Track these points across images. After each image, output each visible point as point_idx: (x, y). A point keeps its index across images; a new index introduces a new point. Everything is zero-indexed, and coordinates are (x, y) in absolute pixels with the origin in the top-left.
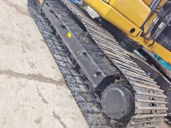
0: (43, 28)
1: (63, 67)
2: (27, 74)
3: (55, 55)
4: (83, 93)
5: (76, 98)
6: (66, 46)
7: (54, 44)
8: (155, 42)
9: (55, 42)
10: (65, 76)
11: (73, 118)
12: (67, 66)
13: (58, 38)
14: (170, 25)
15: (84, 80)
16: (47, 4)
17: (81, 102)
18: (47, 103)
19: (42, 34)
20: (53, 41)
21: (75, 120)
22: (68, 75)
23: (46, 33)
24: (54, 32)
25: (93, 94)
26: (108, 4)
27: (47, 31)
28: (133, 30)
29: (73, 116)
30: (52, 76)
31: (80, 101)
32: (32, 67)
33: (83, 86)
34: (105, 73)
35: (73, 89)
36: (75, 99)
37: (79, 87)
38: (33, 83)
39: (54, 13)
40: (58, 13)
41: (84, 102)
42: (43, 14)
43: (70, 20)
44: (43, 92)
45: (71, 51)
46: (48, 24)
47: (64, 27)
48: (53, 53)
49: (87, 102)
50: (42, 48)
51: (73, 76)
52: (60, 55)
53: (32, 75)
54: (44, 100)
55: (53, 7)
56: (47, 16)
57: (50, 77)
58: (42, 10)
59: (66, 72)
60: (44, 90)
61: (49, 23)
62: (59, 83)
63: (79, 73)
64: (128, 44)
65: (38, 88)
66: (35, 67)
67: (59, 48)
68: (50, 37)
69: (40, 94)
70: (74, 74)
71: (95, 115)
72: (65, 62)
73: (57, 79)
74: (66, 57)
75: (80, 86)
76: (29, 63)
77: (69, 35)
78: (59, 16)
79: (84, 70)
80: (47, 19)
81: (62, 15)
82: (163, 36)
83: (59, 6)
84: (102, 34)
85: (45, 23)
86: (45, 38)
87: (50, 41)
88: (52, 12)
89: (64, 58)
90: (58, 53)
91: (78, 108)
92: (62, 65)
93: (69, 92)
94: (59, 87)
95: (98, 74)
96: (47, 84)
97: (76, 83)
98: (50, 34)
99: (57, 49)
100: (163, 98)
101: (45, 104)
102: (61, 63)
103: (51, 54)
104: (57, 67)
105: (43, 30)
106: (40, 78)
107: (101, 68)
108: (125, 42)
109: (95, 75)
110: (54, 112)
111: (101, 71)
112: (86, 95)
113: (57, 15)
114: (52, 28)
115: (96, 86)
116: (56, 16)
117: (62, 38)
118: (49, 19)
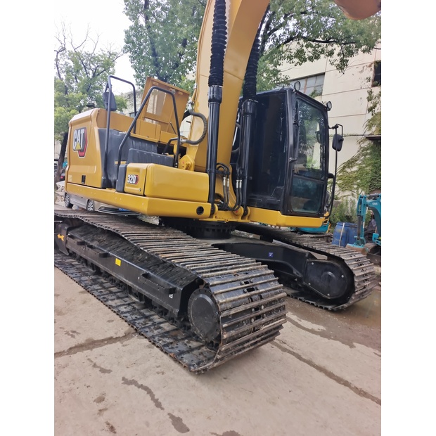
0: (79, 275)
1: (126, 313)
2: (66, 349)
3: (110, 303)
4: (168, 332)
5: (157, 345)
6: (121, 282)
7: (104, 288)
8: (248, 208)
9: (105, 285)
10: (132, 324)
11: (158, 373)
12: (134, 308)
13: (108, 276)
14: (251, 178)
15: (166, 314)
16: (71, 237)
17: (167, 345)
18: (109, 371)
19: (79, 283)
20: (101, 284)
21: (163, 373)
22: (139, 319)
23: (87, 278)
24: (98, 272)
25: (185, 326)
26: (144, 196)
27: (87, 275)
28: (200, 210)
29: (158, 370)
30: (111, 334)
31: (164, 346)
32: (73, 336)
33: (167, 324)
34: (181, 286)
35: (150, 334)
36: (157, 347)
37: (160, 328)
38: (79, 356)
39: (87, 243)
40: (92, 240)
41: (171, 343)
42: (72, 255)
43: (114, 241)
44: (98, 362)
45: (130, 283)
46: (84, 264)
47: (106, 255)
48: (104, 301)
49: (177, 340)
50: (84, 302)
51: (146, 317)
52: (118, 298)
53: (76, 347)
54: (103, 371)
55: (82, 236)
56: (78, 253)
57: (108, 336)
58: (68, 250)
59: (134, 317)
60: (102, 357)
61: (86, 261)
62: (127, 336)
63: (156, 307)
64: (214, 230)
65: (89, 359)
66: (78, 333)
67: (114, 289)
68: (95, 282)
69: (95, 366)
70: (147, 314)
71: (196, 352)
72: (129, 305)
73: (121, 334)
74: (127, 297)
75: (161, 325)
76: (67, 333)
77: (118, 262)
78: (95, 244)
79: (156, 299)
80: (81, 257)
81: (99, 241)
82: (252, 195)
83: (91, 230)
84: (159, 237)
85: (81, 266)
86: (85, 287)
87: (96, 287)
88: (82, 243)
89: (127, 299)
90: (113, 297)
91: (165, 356)
92: (125, 310)
93: (146, 342)
94: (125, 343)
95: (173, 291)
96: (106, 346)
97: (154, 324)
98: (93, 277)
99: (111, 292)
101: (107, 374)
102: (123, 309)
103: (102, 305)
104: (118, 317)
105: (80, 277)
106: (91, 344)
107: (174, 282)
108: (208, 230)
109: (171, 296)
110: (123, 379)
111: (175, 286)
112: (174, 333)
113: (91, 244)
114: (93, 266)
115: (177, 311)
116: (91, 247)
117: (110, 272)
118: (84, 256)
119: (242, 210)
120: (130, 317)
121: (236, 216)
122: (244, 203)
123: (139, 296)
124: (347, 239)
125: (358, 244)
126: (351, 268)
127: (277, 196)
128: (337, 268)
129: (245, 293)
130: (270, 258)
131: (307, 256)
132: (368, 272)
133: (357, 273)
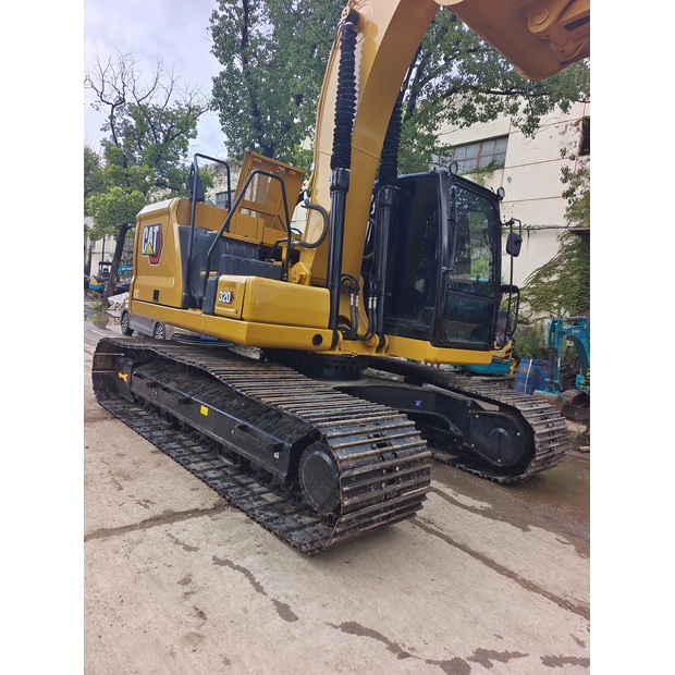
0: (148, 429)
1: (215, 479)
2: (138, 522)
3: (193, 466)
4: (272, 504)
5: (258, 519)
6: (208, 438)
7: (184, 447)
8: (386, 337)
9: (184, 443)
10: (223, 493)
11: (259, 553)
12: (226, 474)
13: (189, 430)
14: (390, 294)
15: (269, 481)
16: (138, 375)
17: (271, 520)
18: (196, 549)
19: (150, 439)
20: (180, 442)
21: (265, 554)
22: (232, 487)
23: (160, 433)
24: (175, 424)
25: (294, 496)
26: (242, 319)
27: (160, 430)
28: (318, 339)
29: (259, 549)
30: (196, 505)
31: (267, 521)
32: (146, 506)
33: (271, 494)
34: (290, 441)
35: (247, 506)
36: (258, 522)
37: (262, 499)
38: (155, 532)
39: (160, 385)
40: (168, 381)
41: (277, 518)
42: (139, 402)
43: (198, 382)
44: (181, 537)
45: (220, 439)
46: (156, 414)
47: (188, 401)
48: (185, 464)
49: (285, 514)
50: (159, 465)
51: (243, 485)
52: (204, 460)
53: (151, 519)
54: (188, 548)
55: (152, 375)
56: (148, 398)
57: (193, 507)
58: (133, 394)
59: (226, 485)
60: (186, 533)
61: (158, 410)
62: (217, 508)
63: (255, 472)
64: (337, 368)
65: (169, 534)
66: (152, 503)
67: (197, 449)
68: (171, 438)
69: (177, 542)
70: (244, 481)
71: (308, 529)
72: (219, 469)
73: (209, 505)
74: (217, 459)
75: (263, 496)
76: (139, 503)
77: (204, 411)
78: (171, 386)
79: (256, 459)
80: (152, 404)
81: (177, 382)
82: (392, 318)
83: (166, 366)
84: (261, 376)
85: (151, 417)
86: (159, 446)
87: (173, 445)
88: (154, 385)
89: (216, 462)
90: (197, 459)
91: (268, 534)
92: (213, 476)
93: (242, 516)
94: (215, 516)
95: (279, 448)
96: (190, 520)
97: (253, 494)
98: (169, 432)
99: (194, 453)
100: (408, 426)
101: (193, 553)
102: (210, 474)
103: (182, 469)
104: (204, 485)
105: (151, 432)
106: (170, 517)
107: (279, 437)
109: (276, 455)
110: (214, 558)
111: (281, 442)
112: (279, 506)
113: (167, 386)
114: (168, 417)
115: (285, 474)
116: (166, 389)
117: (193, 425)
118: (155, 402)
119: (376, 339)
120: (220, 485)
121: (369, 347)
122: (380, 329)
123: (233, 456)
124: (535, 382)
125: (550, 390)
126: (530, 421)
127: (426, 320)
128: (511, 422)
129: (374, 448)
130: (417, 408)
131: (469, 405)
132: (555, 428)
133: (539, 430)
